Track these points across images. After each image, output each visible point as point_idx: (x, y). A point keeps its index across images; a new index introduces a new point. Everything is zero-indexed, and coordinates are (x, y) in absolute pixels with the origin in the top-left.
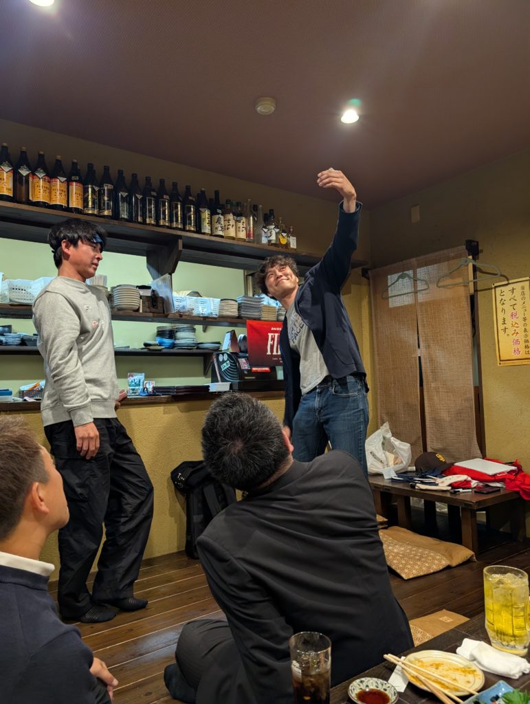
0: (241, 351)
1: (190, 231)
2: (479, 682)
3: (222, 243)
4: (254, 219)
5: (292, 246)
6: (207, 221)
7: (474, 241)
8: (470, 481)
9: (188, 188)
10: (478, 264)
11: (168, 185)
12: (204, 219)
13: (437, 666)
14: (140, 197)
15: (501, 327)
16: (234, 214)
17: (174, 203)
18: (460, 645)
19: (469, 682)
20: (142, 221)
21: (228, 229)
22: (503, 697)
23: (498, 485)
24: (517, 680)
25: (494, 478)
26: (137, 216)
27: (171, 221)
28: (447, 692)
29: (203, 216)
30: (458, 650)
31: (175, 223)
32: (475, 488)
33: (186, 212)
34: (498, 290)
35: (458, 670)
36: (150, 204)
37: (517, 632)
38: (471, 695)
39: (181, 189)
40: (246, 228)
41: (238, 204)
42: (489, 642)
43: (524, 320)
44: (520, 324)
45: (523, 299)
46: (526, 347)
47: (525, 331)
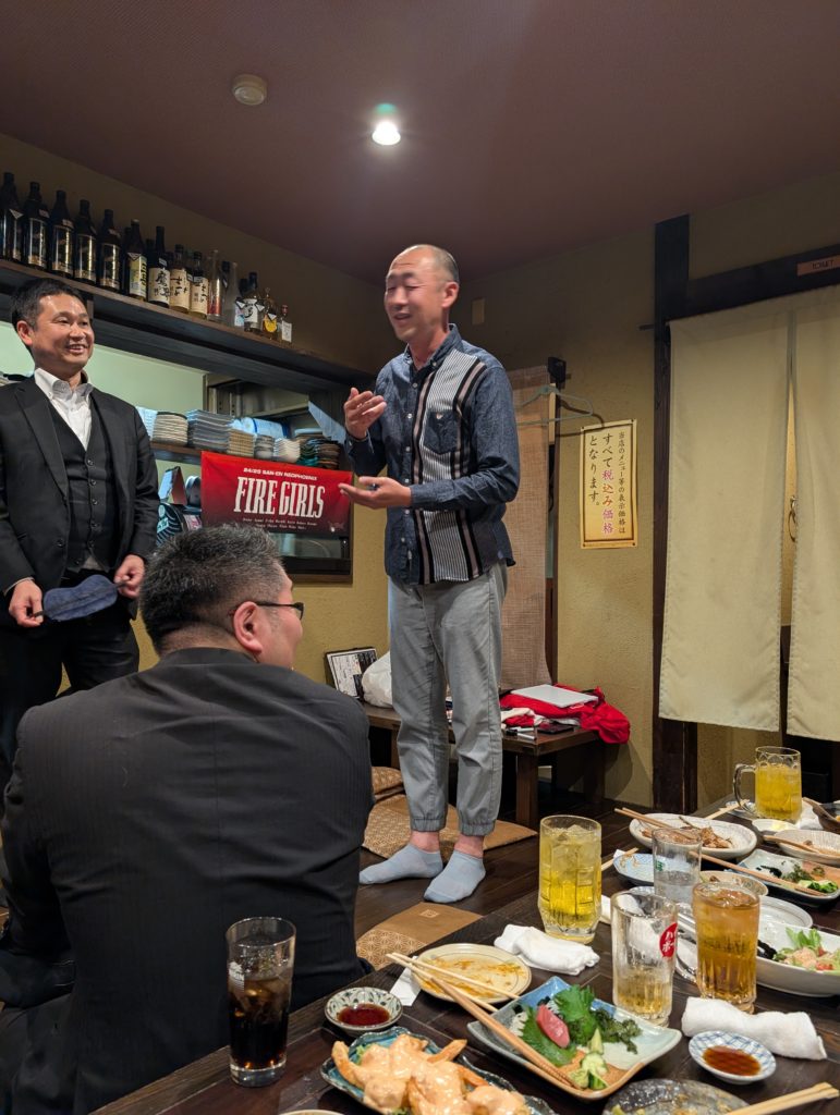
0: (189, 504)
1: (108, 288)
2: (524, 981)
3: (166, 316)
4: (222, 285)
5: (284, 337)
6: (140, 275)
7: (559, 361)
8: (533, 717)
9: (108, 214)
10: (564, 396)
11: (73, 204)
12: (136, 271)
13: (464, 965)
14: (17, 215)
15: (589, 491)
16: (189, 271)
17: (81, 236)
18: (500, 934)
19: (509, 984)
20: (19, 258)
21: (177, 293)
22: (556, 997)
23: (572, 722)
24: (578, 976)
25: (567, 712)
26: (10, 246)
27: (74, 265)
28: (476, 999)
29: (133, 266)
30: (498, 941)
31: (81, 270)
32: (539, 726)
33: (102, 253)
34: (588, 435)
35: (494, 968)
36: (36, 231)
37: (581, 910)
38: (511, 1000)
39: (97, 212)
40: (208, 298)
41: (197, 256)
42: (542, 928)
43: (622, 482)
44: (616, 486)
45: (622, 451)
46: (622, 522)
47: (622, 498)
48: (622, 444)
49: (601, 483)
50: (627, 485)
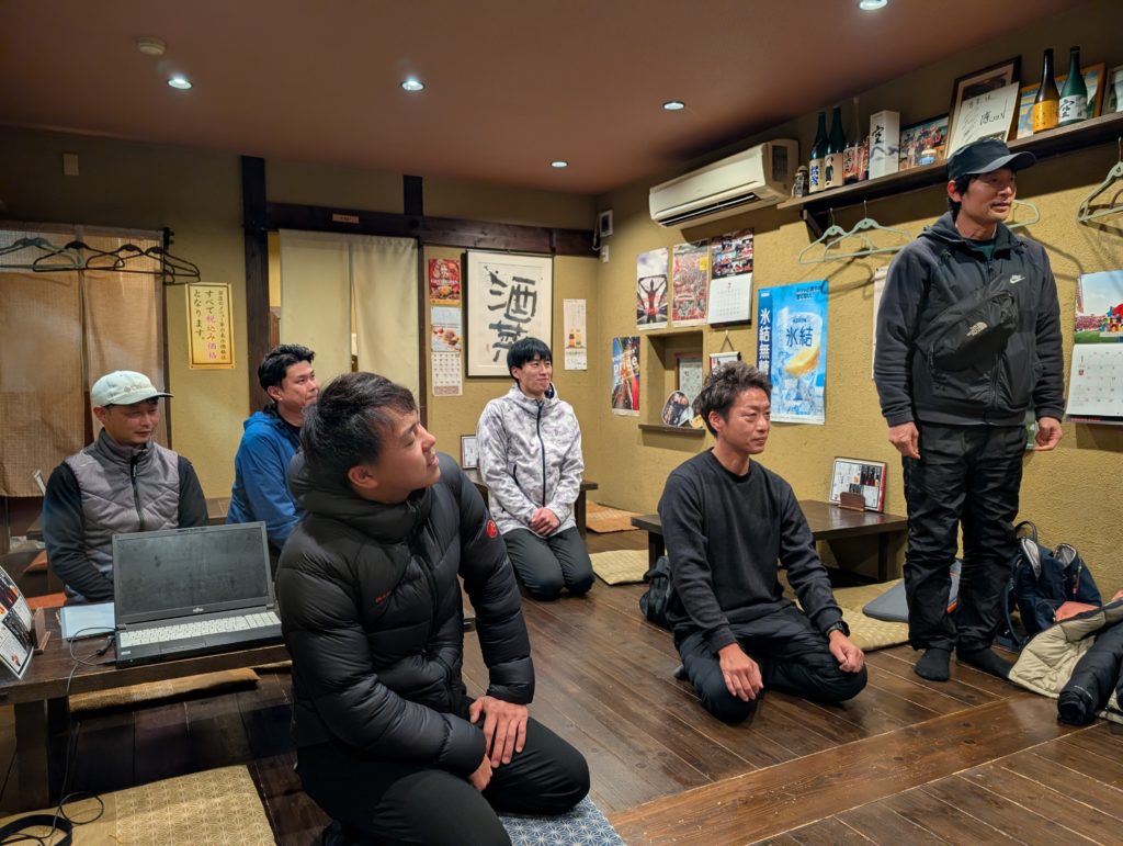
15: (195, 329)
34: (193, 289)
43: (222, 324)
44: (218, 328)
45: (221, 303)
46: (223, 352)
47: (222, 335)
48: (221, 298)
49: (205, 325)
50: (226, 327)
